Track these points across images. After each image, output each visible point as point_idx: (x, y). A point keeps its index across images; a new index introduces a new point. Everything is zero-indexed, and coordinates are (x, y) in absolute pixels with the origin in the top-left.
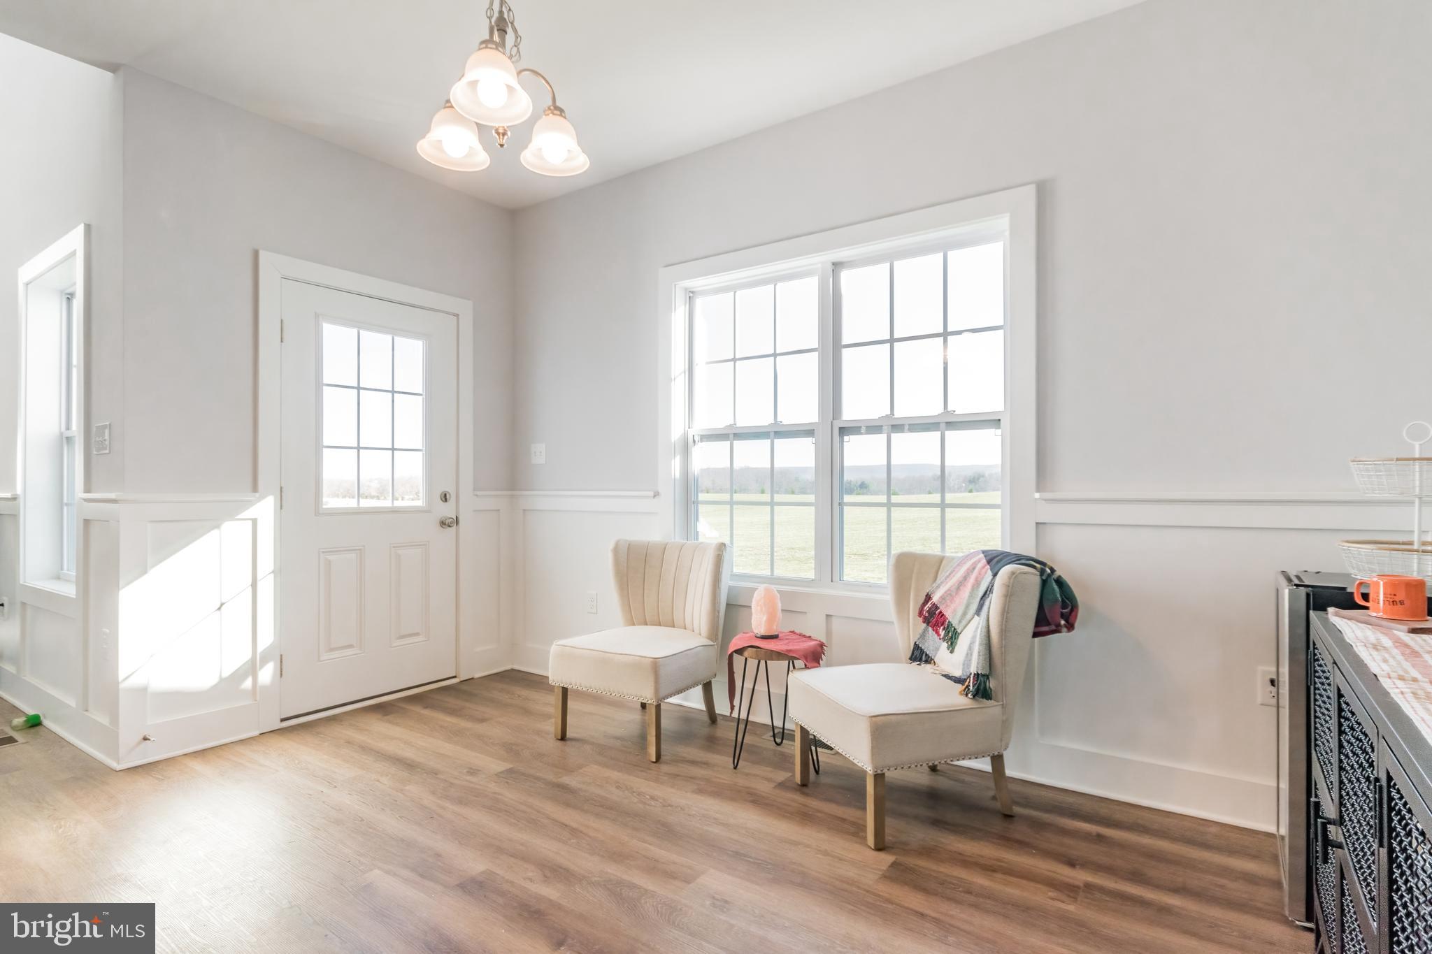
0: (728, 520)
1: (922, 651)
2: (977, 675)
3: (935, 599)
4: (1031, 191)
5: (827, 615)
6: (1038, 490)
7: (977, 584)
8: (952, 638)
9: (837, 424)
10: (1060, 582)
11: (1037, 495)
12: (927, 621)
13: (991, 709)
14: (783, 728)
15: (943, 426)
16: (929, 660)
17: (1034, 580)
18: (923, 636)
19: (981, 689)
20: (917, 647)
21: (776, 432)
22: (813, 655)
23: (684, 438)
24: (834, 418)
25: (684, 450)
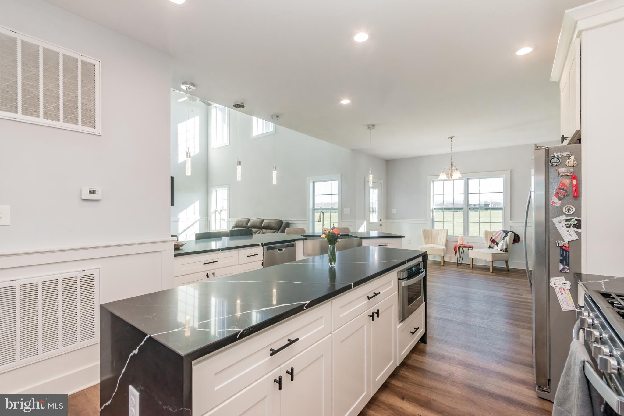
0: (443, 226)
1: (491, 247)
2: (505, 249)
3: (493, 238)
4: (510, 171)
5: (468, 242)
6: (511, 220)
7: (502, 236)
8: (497, 244)
9: (468, 208)
10: (517, 235)
11: (511, 221)
12: (492, 242)
13: (507, 254)
14: (473, 264)
15: (491, 209)
16: (492, 248)
17: (513, 234)
18: (491, 244)
19: (506, 250)
20: (490, 246)
21: (454, 209)
22: (472, 248)
23: (432, 209)
24: (468, 207)
25: (432, 211)
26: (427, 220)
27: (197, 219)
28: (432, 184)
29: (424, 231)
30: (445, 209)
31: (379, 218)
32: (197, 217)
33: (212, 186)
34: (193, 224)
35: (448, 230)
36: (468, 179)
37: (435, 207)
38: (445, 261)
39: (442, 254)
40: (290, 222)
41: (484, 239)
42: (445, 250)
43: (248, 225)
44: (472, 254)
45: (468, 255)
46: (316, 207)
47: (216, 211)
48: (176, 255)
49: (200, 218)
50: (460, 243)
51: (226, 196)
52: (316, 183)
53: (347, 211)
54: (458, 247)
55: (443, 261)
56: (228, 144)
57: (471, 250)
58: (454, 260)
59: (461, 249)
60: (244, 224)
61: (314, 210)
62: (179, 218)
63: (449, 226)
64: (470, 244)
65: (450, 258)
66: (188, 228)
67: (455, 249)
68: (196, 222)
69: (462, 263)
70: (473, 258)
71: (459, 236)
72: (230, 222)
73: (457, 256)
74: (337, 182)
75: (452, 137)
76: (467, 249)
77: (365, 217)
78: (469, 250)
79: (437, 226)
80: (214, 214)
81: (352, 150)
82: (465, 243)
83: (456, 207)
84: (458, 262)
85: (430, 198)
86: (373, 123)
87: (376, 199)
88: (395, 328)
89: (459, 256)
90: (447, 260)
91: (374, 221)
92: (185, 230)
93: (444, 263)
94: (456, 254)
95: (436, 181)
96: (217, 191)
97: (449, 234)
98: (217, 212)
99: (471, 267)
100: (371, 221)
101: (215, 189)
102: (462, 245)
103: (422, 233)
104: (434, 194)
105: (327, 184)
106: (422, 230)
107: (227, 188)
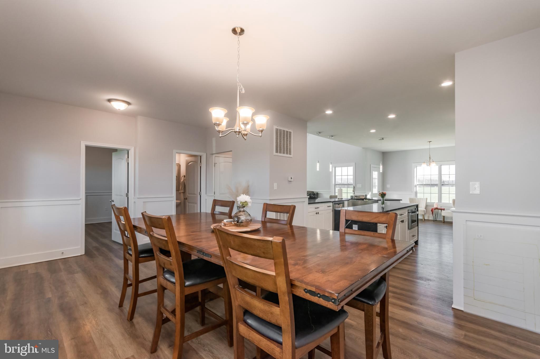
0: (423, 196)
5: (441, 206)
21: (431, 185)
22: (444, 210)
23: (416, 185)
24: (441, 183)
25: (416, 186)
26: (412, 192)
28: (416, 169)
29: (410, 199)
30: (425, 185)
31: (378, 190)
35: (427, 198)
36: (441, 165)
37: (418, 183)
38: (425, 219)
39: (423, 214)
40: (319, 193)
41: (452, 204)
42: (425, 211)
44: (443, 213)
45: (441, 214)
46: (336, 183)
48: (309, 204)
50: (435, 206)
52: (336, 168)
53: (359, 186)
54: (434, 209)
55: (424, 219)
57: (443, 211)
58: (431, 218)
59: (436, 210)
61: (335, 185)
63: (428, 196)
64: (443, 208)
65: (429, 217)
67: (432, 210)
69: (436, 220)
70: (444, 216)
71: (435, 203)
73: (433, 216)
74: (352, 167)
75: (430, 142)
76: (440, 210)
77: (371, 189)
78: (441, 211)
79: (419, 196)
81: (363, 148)
82: (439, 207)
83: (432, 183)
84: (434, 219)
85: (414, 177)
86: (383, 137)
87: (377, 178)
88: (407, 231)
89: (435, 216)
90: (426, 218)
91: (375, 193)
93: (424, 220)
94: (432, 213)
95: (418, 166)
97: (428, 201)
99: (443, 222)
100: (373, 193)
102: (437, 208)
103: (409, 200)
104: (417, 175)
105: (345, 169)
106: (408, 198)
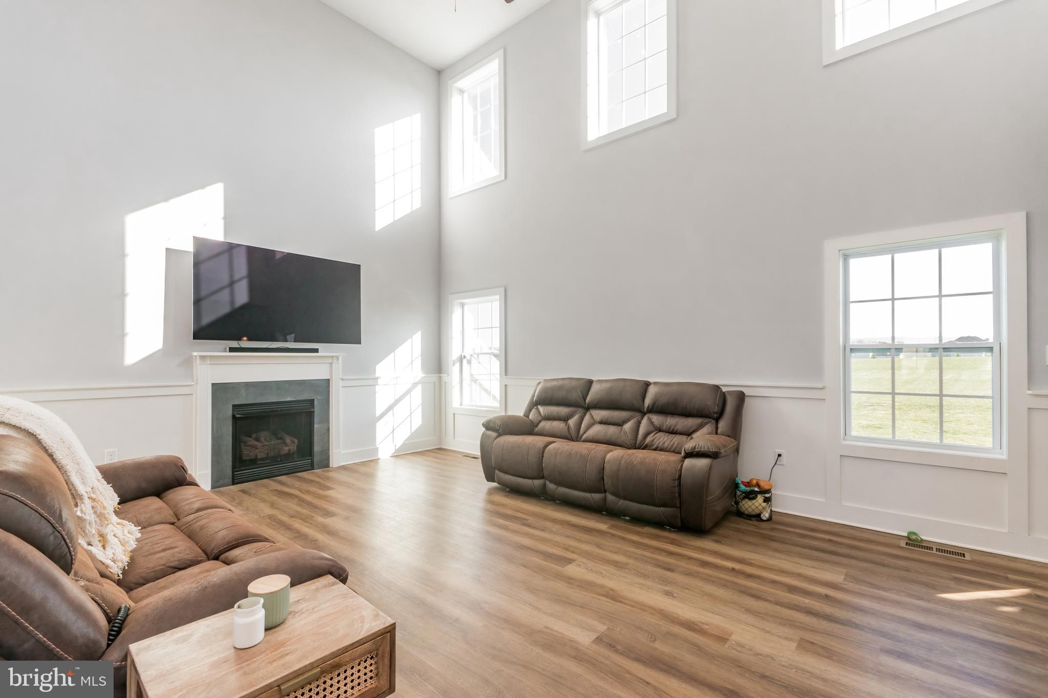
27: (417, 380)
32: (417, 372)
33: (451, 294)
34: (408, 392)
43: (587, 401)
47: (461, 359)
49: (424, 375)
51: (496, 318)
52: (854, 261)
56: (504, 178)
60: (575, 396)
61: (849, 351)
62: (377, 375)
66: (397, 401)
68: (415, 385)
72: (509, 389)
80: (457, 365)
92: (390, 408)
96: (466, 307)
98: (465, 361)
101: (460, 301)
107: (497, 297)
